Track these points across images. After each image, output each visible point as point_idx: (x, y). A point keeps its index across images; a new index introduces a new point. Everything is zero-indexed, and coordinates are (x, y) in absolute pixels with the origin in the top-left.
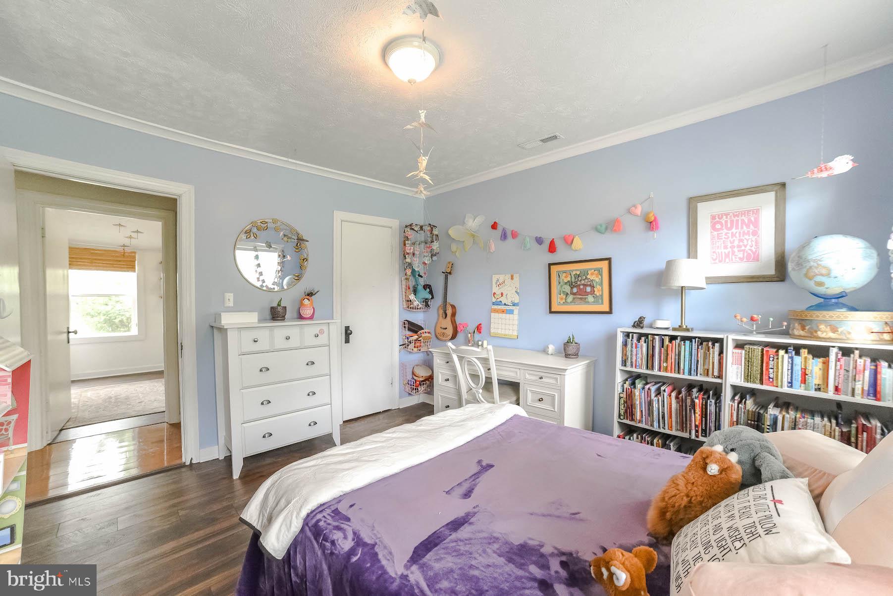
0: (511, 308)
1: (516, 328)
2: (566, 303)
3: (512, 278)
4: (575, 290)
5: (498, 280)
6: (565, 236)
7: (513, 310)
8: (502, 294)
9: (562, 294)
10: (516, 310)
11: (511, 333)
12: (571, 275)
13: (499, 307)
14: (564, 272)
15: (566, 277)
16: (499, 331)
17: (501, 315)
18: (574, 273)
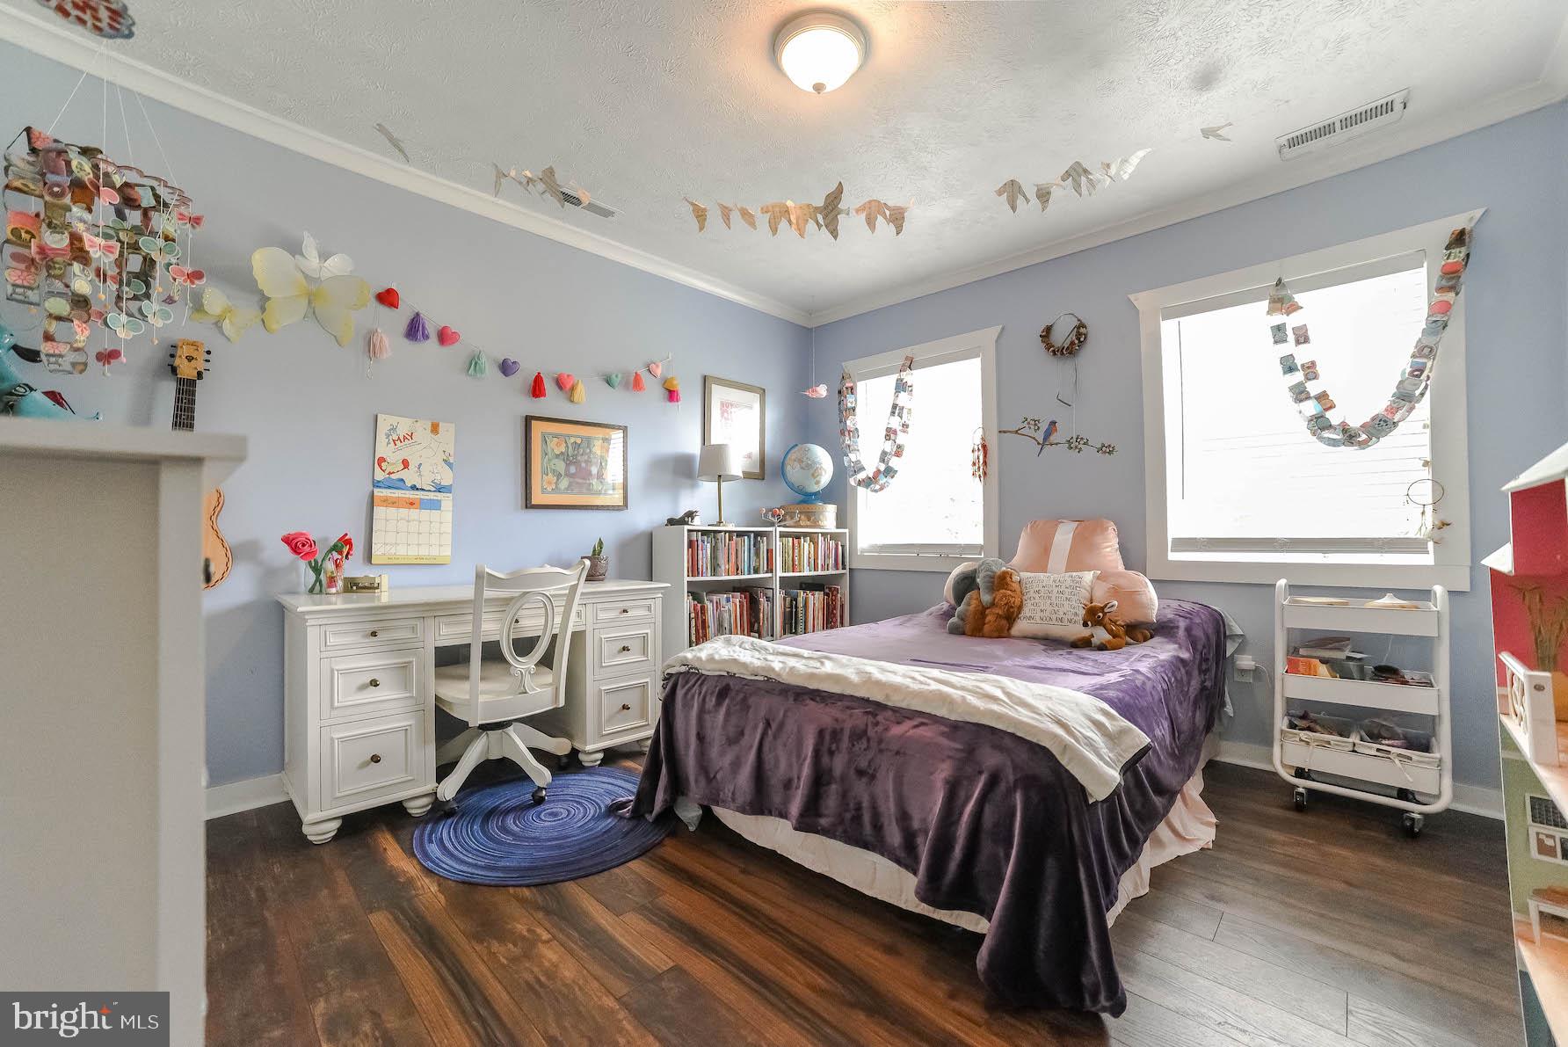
0: (432, 496)
1: (448, 539)
2: (556, 490)
3: (435, 429)
4: (573, 469)
5: (393, 429)
6: (560, 375)
7: (440, 501)
8: (406, 464)
9: (550, 474)
10: (446, 500)
11: (435, 552)
12: (566, 442)
13: (397, 494)
14: (556, 436)
15: (558, 445)
16: (402, 551)
17: (403, 512)
18: (572, 440)
